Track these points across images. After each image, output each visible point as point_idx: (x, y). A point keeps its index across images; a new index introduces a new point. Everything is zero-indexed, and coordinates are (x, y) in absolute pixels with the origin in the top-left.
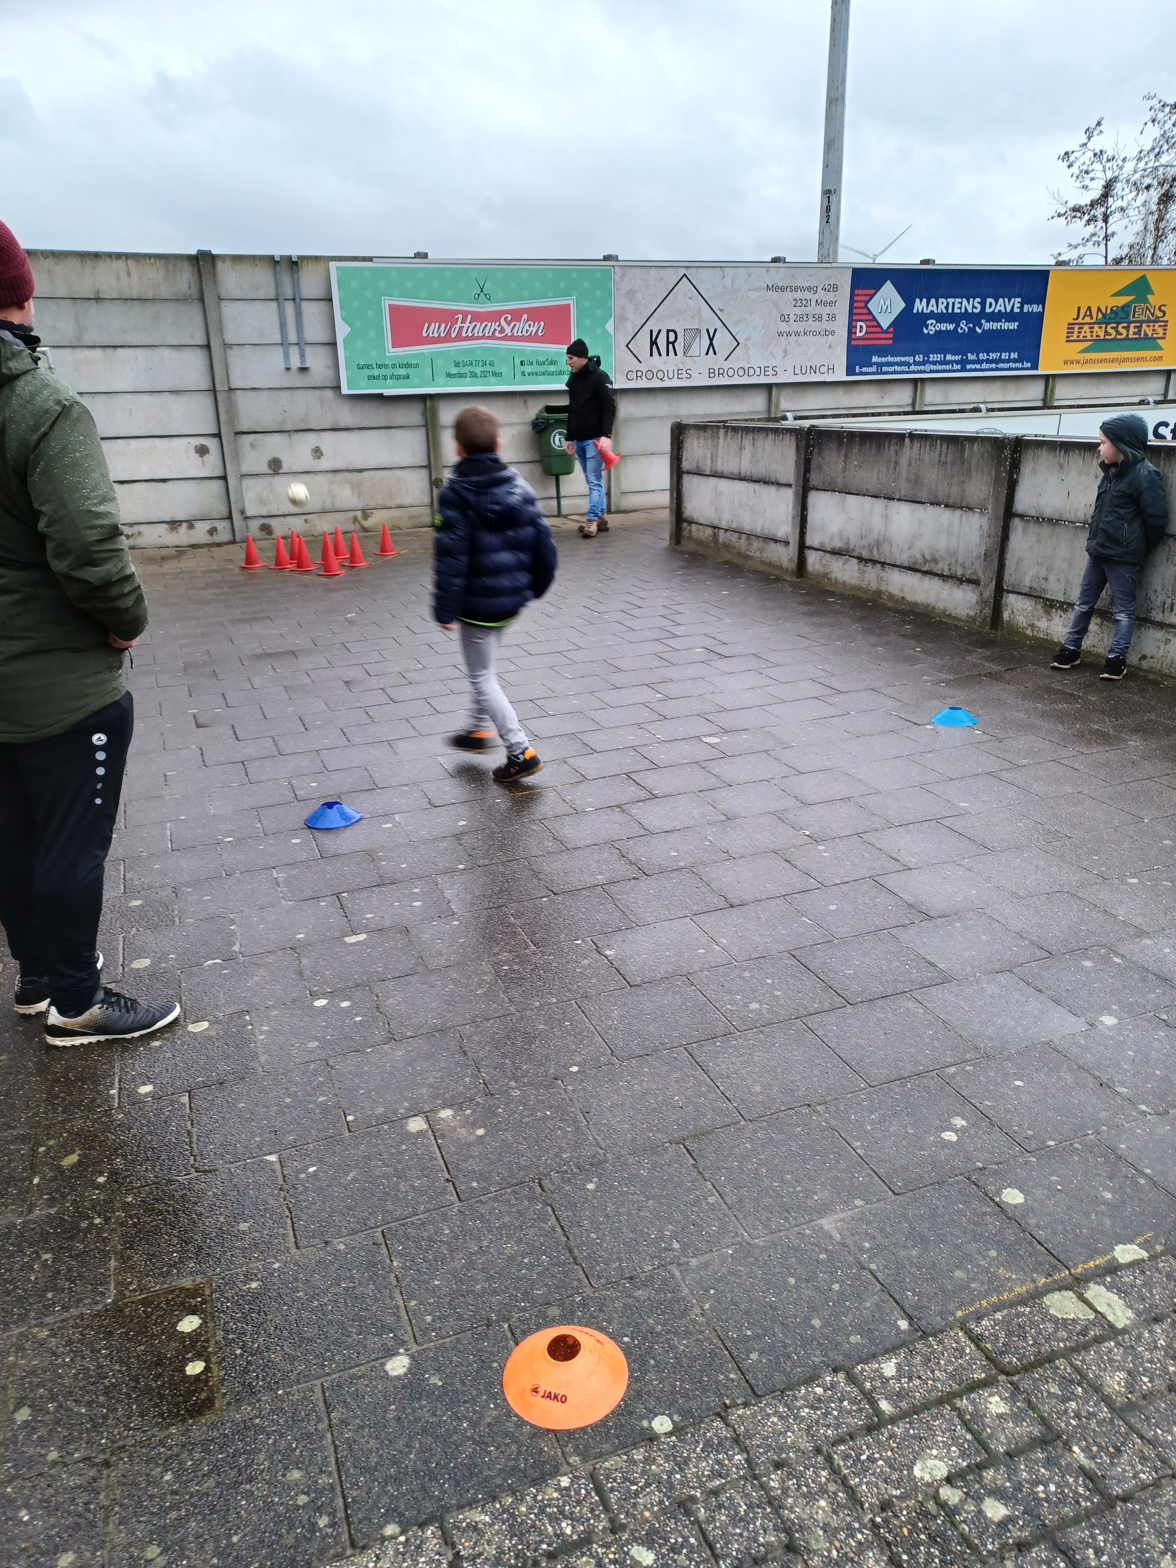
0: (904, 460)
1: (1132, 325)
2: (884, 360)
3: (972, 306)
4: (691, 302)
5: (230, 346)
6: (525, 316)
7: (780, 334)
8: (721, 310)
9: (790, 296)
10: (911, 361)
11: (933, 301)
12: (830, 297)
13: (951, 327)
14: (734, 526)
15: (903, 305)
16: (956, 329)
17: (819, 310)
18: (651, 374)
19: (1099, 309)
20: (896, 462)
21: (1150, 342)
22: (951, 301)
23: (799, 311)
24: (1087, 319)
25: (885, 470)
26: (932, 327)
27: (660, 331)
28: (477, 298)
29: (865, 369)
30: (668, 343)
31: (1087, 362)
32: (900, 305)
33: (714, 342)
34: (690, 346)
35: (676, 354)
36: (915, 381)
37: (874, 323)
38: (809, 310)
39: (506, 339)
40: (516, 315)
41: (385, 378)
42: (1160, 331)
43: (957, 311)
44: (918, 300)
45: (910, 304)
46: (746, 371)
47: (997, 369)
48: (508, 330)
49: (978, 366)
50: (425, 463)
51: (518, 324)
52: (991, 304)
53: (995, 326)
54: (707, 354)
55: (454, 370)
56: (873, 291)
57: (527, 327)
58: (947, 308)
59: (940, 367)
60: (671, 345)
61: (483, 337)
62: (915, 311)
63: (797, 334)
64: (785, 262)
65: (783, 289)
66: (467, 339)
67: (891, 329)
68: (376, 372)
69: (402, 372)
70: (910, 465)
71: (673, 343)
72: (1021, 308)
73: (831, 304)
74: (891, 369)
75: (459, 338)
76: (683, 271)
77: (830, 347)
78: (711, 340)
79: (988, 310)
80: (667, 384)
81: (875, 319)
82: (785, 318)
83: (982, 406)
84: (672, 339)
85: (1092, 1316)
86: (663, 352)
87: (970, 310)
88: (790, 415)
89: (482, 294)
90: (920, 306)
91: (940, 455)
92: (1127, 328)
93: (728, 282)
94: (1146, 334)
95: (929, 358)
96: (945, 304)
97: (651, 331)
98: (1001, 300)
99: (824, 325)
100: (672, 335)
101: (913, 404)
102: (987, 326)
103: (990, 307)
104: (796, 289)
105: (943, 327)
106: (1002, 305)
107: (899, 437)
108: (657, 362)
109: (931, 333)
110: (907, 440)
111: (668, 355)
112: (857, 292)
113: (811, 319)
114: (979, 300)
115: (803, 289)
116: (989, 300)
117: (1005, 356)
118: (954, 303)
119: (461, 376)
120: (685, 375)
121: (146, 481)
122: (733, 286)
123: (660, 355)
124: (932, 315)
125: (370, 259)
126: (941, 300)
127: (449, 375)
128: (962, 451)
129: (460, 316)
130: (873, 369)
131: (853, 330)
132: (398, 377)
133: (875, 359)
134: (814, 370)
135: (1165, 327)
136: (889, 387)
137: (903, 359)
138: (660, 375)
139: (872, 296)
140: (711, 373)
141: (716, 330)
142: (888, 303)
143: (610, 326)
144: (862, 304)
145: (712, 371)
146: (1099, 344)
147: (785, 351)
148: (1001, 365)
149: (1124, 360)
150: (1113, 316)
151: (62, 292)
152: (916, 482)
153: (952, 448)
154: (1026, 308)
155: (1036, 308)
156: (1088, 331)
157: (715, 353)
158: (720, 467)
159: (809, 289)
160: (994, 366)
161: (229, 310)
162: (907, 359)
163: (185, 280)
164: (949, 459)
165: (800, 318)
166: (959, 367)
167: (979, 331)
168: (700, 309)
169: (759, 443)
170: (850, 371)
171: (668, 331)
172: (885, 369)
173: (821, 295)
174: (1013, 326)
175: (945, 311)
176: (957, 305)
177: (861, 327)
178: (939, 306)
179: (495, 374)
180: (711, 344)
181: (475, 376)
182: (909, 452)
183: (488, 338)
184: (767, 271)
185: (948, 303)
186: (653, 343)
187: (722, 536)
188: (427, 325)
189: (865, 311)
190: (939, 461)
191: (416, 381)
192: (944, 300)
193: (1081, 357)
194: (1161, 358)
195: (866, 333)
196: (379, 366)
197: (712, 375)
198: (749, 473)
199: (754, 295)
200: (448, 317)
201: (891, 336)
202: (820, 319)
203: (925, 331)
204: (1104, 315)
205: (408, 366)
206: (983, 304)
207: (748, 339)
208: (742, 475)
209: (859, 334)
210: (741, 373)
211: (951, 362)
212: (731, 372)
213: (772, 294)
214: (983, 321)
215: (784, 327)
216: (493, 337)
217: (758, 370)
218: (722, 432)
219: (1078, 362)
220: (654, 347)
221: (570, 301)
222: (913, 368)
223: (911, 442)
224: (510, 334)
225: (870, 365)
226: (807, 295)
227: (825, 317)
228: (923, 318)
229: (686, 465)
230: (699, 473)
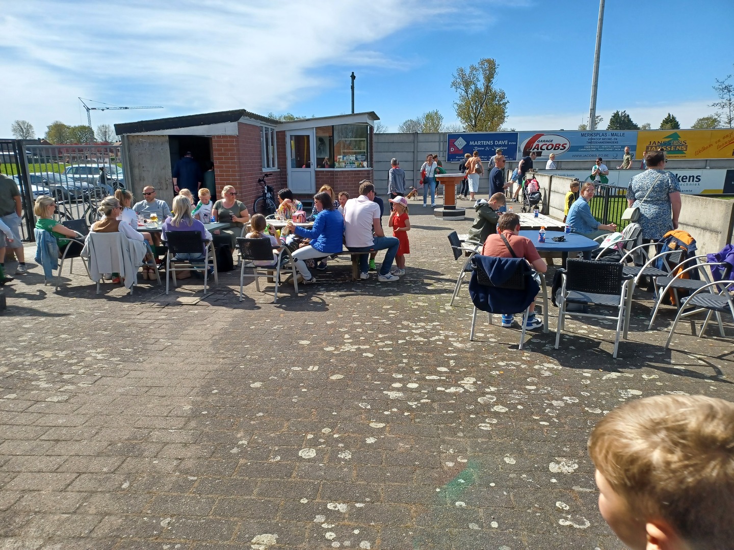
11: (476, 142)
13: (483, 149)
29: (453, 160)
32: (465, 143)
43: (485, 144)
45: (468, 143)
87: (489, 144)
90: (471, 143)
98: (500, 141)
106: (500, 143)
112: (450, 140)
114: (492, 141)
116: (496, 141)
118: (483, 142)
124: (476, 146)
126: (479, 142)
133: (458, 157)
139: (455, 141)
142: (461, 143)
154: (510, 143)
228: (473, 146)
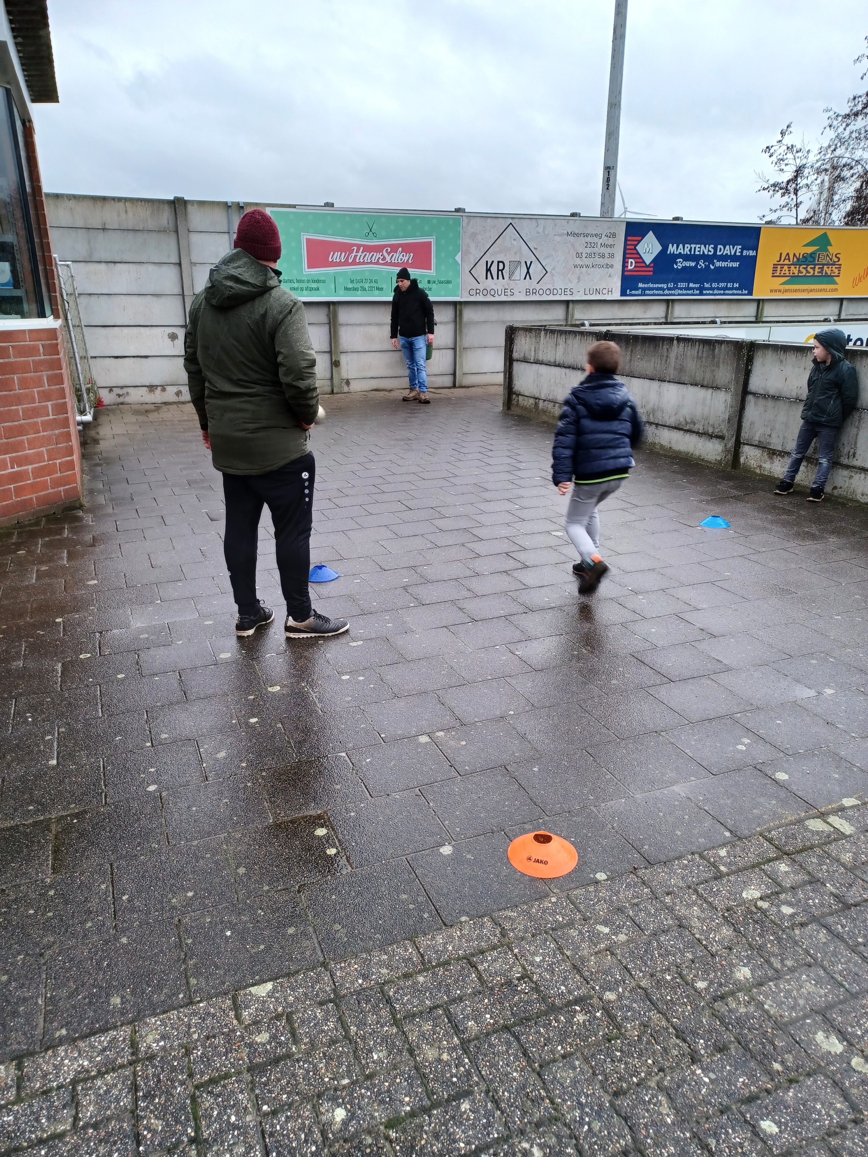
0: (673, 355)
1: (817, 267)
2: (646, 286)
3: (707, 250)
4: (514, 243)
5: (195, 264)
6: (400, 249)
7: (576, 266)
8: (536, 249)
9: (583, 240)
10: (665, 287)
11: (681, 246)
12: (610, 241)
13: (693, 264)
14: (551, 397)
15: (660, 248)
16: (696, 265)
17: (603, 250)
18: (486, 291)
19: (795, 255)
20: (667, 356)
21: (829, 279)
22: (693, 246)
23: (588, 250)
24: (787, 262)
25: (659, 361)
26: (680, 264)
27: (493, 262)
28: (367, 236)
29: (633, 292)
30: (498, 270)
31: (786, 291)
32: (658, 248)
33: (530, 270)
34: (513, 273)
35: (503, 279)
36: (668, 301)
37: (640, 260)
38: (595, 250)
39: (386, 264)
40: (394, 248)
41: (302, 289)
42: (836, 271)
43: (697, 253)
44: (670, 245)
45: (665, 248)
46: (551, 291)
47: (724, 294)
48: (388, 259)
49: (711, 292)
50: (328, 350)
51: (395, 254)
52: (720, 249)
53: (723, 264)
54: (525, 279)
55: (350, 286)
56: (640, 238)
57: (401, 257)
58: (690, 251)
59: (685, 292)
60: (500, 272)
61: (371, 263)
62: (668, 253)
63: (587, 266)
64: (580, 217)
65: (578, 235)
66: (360, 263)
67: (652, 265)
68: (296, 285)
69: (314, 285)
70: (677, 358)
71: (502, 271)
72: (742, 252)
73: (611, 246)
74: (651, 292)
75: (354, 263)
76: (510, 221)
77: (610, 276)
78: (528, 269)
79: (718, 253)
80: (497, 299)
81: (641, 258)
82: (579, 255)
83: (718, 320)
84: (501, 267)
85: (832, 830)
86: (495, 277)
87: (706, 253)
88: (586, 323)
89: (371, 233)
90: (672, 249)
91: (698, 352)
92: (814, 269)
93: (540, 229)
94: (826, 273)
95: (677, 285)
96: (689, 248)
97: (487, 262)
98: (728, 247)
99: (606, 261)
100: (501, 265)
101: (666, 317)
102: (718, 264)
103: (720, 251)
104: (587, 235)
105: (687, 264)
106: (728, 250)
107: (670, 340)
108: (490, 283)
109: (679, 268)
110: (675, 342)
111: (498, 279)
112: (629, 238)
113: (597, 257)
114: (713, 246)
115: (592, 235)
116: (719, 246)
117: (730, 285)
118: (695, 248)
119: (356, 289)
120: (509, 293)
121: (134, 357)
122: (544, 232)
123: (493, 278)
124: (680, 256)
125: (294, 206)
126: (686, 245)
127: (346, 289)
128: (714, 350)
129: (355, 248)
130: (639, 292)
131: (626, 264)
132: (312, 289)
133: (640, 285)
134: (598, 291)
135: (839, 269)
136: (650, 305)
137: (660, 286)
138: (492, 292)
139: (639, 241)
140: (528, 292)
141: (531, 262)
142: (650, 246)
143: (458, 258)
144: (633, 247)
145: (528, 291)
146: (794, 279)
147: (579, 278)
148: (727, 292)
149: (811, 291)
150: (804, 260)
151: (80, 224)
152: (681, 370)
153: (706, 348)
154: (745, 252)
155: (752, 253)
156: (787, 270)
157: (530, 279)
158: (541, 357)
159: (596, 235)
160: (722, 292)
161: (194, 238)
162: (662, 285)
163: (165, 217)
164: (704, 355)
165: (589, 256)
166: (698, 292)
167: (712, 267)
168: (521, 247)
169: (570, 341)
170: (623, 293)
171: (499, 262)
172: (647, 292)
173: (604, 240)
174: (736, 265)
175: (689, 253)
176: (697, 249)
177: (631, 262)
178: (685, 249)
179: (378, 289)
180: (528, 272)
181: (365, 290)
182: (676, 349)
183: (374, 263)
184: (568, 222)
185: (691, 248)
186: (488, 270)
187: (541, 404)
188: (332, 253)
189: (635, 252)
190: (698, 356)
191: (323, 292)
192: (688, 245)
193: (782, 287)
194: (836, 290)
195: (635, 267)
196: (298, 281)
197: (528, 294)
198: (562, 362)
199: (558, 239)
200: (346, 248)
201: (652, 269)
202: (603, 256)
203: (675, 267)
204: (798, 259)
205: (318, 281)
206: (715, 249)
207: (554, 269)
208: (557, 363)
209: (630, 268)
210: (548, 292)
211: (693, 289)
212: (541, 292)
213: (571, 238)
214: (715, 261)
215: (578, 262)
216: (377, 263)
217: (560, 291)
218: (543, 333)
219: (780, 291)
220: (489, 272)
221: (432, 240)
222: (666, 292)
223: (678, 343)
224: (389, 261)
225: (637, 289)
226: (595, 240)
227: (607, 255)
228: (674, 257)
229: (515, 355)
230: (525, 360)
